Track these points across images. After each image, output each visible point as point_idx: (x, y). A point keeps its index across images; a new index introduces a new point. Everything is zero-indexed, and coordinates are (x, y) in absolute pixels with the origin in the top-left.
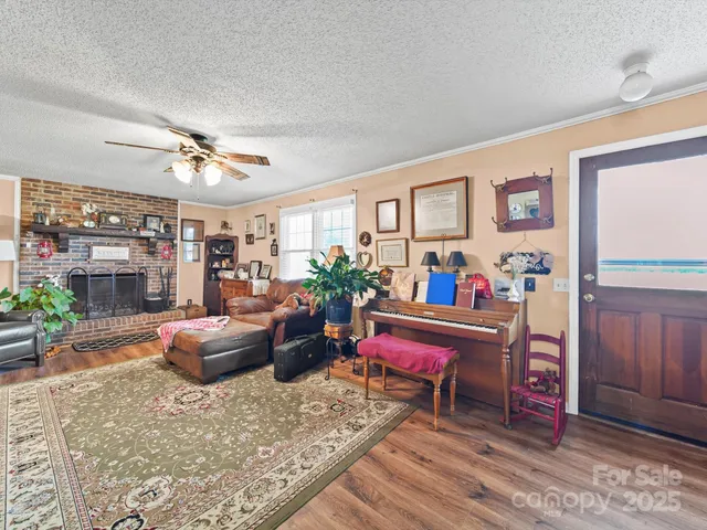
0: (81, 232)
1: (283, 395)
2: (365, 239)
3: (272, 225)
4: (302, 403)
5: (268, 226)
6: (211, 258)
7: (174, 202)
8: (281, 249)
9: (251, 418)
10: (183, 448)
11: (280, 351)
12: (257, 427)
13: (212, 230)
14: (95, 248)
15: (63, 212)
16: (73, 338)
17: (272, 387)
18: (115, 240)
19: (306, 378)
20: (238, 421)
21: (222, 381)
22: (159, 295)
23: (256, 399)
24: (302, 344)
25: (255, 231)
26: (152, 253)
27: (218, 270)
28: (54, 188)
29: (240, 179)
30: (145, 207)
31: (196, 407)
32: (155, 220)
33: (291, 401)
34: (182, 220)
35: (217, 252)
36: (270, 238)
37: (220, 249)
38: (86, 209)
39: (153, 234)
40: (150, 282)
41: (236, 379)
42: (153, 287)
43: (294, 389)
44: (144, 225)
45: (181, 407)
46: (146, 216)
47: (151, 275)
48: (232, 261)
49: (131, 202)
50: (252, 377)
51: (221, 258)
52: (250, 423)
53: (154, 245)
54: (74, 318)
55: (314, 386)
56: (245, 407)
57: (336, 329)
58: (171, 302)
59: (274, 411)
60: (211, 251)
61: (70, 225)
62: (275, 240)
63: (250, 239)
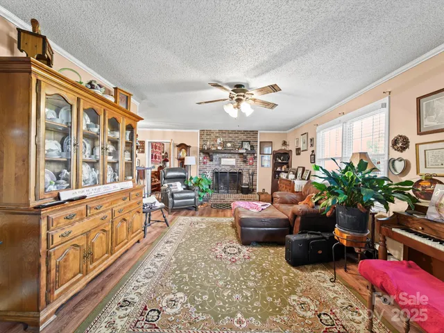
0: (217, 152)
1: (283, 277)
2: (401, 143)
3: (311, 140)
4: (295, 293)
5: (309, 140)
6: (276, 165)
7: (255, 133)
8: (317, 158)
9: (251, 284)
10: (205, 283)
11: (289, 239)
12: (249, 295)
13: (278, 147)
14: (222, 159)
15: (212, 143)
16: (212, 201)
17: (279, 266)
18: (230, 155)
19: (312, 270)
20: (243, 281)
21: (253, 246)
22: (248, 185)
23: (263, 271)
24: (312, 239)
25: (301, 146)
26: (245, 162)
27: (280, 172)
28: (209, 133)
29: (272, 108)
30: (243, 137)
31: (229, 258)
32: (247, 143)
33: (287, 286)
34: (261, 142)
35: (280, 161)
36: (311, 149)
37: (282, 159)
38: (219, 141)
39: (244, 151)
40: (244, 177)
41: (261, 249)
42: (245, 180)
43: (296, 275)
44: (242, 147)
45: (223, 254)
46: (242, 142)
47: (245, 173)
48: (288, 167)
49: (236, 135)
50: (272, 251)
51: (281, 165)
52: (248, 288)
53: (245, 157)
54: (210, 192)
55: (315, 282)
56: (253, 273)
57: (345, 236)
58: (253, 190)
59: (269, 288)
60: (276, 160)
61: (213, 149)
62: (313, 151)
63: (298, 151)
